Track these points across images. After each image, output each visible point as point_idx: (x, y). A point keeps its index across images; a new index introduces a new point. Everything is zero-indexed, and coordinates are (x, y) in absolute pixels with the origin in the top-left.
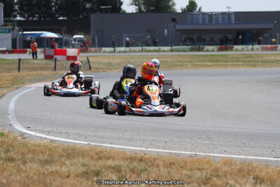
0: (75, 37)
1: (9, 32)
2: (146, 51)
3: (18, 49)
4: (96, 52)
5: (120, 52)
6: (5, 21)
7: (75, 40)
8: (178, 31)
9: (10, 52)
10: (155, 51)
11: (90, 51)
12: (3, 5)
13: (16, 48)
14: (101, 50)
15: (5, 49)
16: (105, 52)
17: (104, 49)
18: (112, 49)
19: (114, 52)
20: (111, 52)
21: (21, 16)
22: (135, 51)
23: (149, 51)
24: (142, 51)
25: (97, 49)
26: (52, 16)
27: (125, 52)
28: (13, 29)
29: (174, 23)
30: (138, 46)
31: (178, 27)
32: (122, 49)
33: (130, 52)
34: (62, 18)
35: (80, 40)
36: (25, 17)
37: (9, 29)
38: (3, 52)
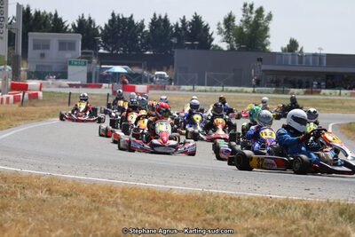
0: (157, 73)
1: (85, 65)
2: (227, 91)
3: (93, 83)
4: (175, 90)
5: (200, 91)
6: (82, 53)
7: (156, 76)
8: (264, 71)
9: (84, 86)
10: (237, 92)
11: (168, 89)
12: (81, 37)
13: (91, 82)
14: (180, 88)
15: (79, 83)
16: (184, 90)
17: (183, 87)
18: (191, 87)
19: (193, 90)
20: (190, 91)
21: (105, 49)
22: (215, 91)
23: (231, 91)
24: (223, 91)
25: (177, 87)
26: (138, 49)
27: (206, 91)
28: (89, 63)
29: (260, 63)
30: (218, 85)
31: (263, 67)
32: (203, 88)
33: (211, 91)
34: (148, 53)
35: (161, 77)
36: (108, 50)
37: (85, 62)
38: (77, 86)
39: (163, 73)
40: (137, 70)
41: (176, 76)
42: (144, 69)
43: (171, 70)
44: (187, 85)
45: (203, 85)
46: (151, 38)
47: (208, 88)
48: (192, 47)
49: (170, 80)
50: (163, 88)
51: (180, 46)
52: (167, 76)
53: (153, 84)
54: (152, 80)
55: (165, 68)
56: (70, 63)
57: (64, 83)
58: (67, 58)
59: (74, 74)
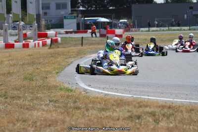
0: (121, 21)
1: (75, 18)
2: (171, 30)
3: (81, 30)
4: (136, 31)
5: (153, 31)
6: (72, 11)
7: (121, 23)
8: (194, 15)
9: (76, 32)
10: (178, 30)
11: (132, 31)
13: (79, 29)
14: (139, 30)
15: (72, 30)
16: (142, 31)
17: (142, 29)
18: (147, 29)
19: (149, 31)
20: (146, 31)
21: (83, 7)
22: (163, 30)
23: (174, 30)
24: (169, 30)
25: (136, 29)
26: (105, 6)
27: (157, 31)
28: (77, 16)
29: (192, 10)
30: (165, 26)
31: (194, 13)
32: (154, 29)
33: (160, 31)
34: (111, 8)
35: (125, 23)
36: (85, 8)
37: (75, 16)
38: (71, 32)
47: (158, 29)
50: (129, 30)
56: (65, 18)
57: (62, 31)
58: (63, 15)
59: (68, 25)
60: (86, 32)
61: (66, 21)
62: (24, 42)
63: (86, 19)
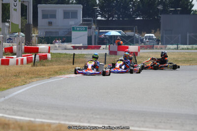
0: (146, 35)
1: (86, 30)
5: (183, 49)
6: (84, 21)
7: (146, 38)
9: (85, 48)
11: (156, 48)
12: (82, 6)
15: (81, 45)
16: (169, 49)
17: (169, 46)
18: (175, 46)
20: (175, 49)
27: (188, 49)
28: (90, 28)
32: (185, 46)
33: (192, 49)
34: (138, 18)
35: (150, 38)
36: (105, 17)
37: (86, 28)
38: (80, 48)
39: (151, 35)
40: (129, 33)
41: (162, 37)
42: (136, 32)
43: (158, 32)
44: (172, 44)
45: (186, 44)
46: (141, 6)
47: (190, 46)
48: (175, 12)
49: (158, 41)
50: (152, 47)
51: (165, 12)
52: (154, 37)
53: (143, 44)
54: (142, 41)
55: (153, 31)
56: (74, 29)
57: (69, 45)
58: (71, 25)
59: (76, 38)
60: (99, 48)
61: (74, 34)
62: (4, 58)
63: (100, 31)
